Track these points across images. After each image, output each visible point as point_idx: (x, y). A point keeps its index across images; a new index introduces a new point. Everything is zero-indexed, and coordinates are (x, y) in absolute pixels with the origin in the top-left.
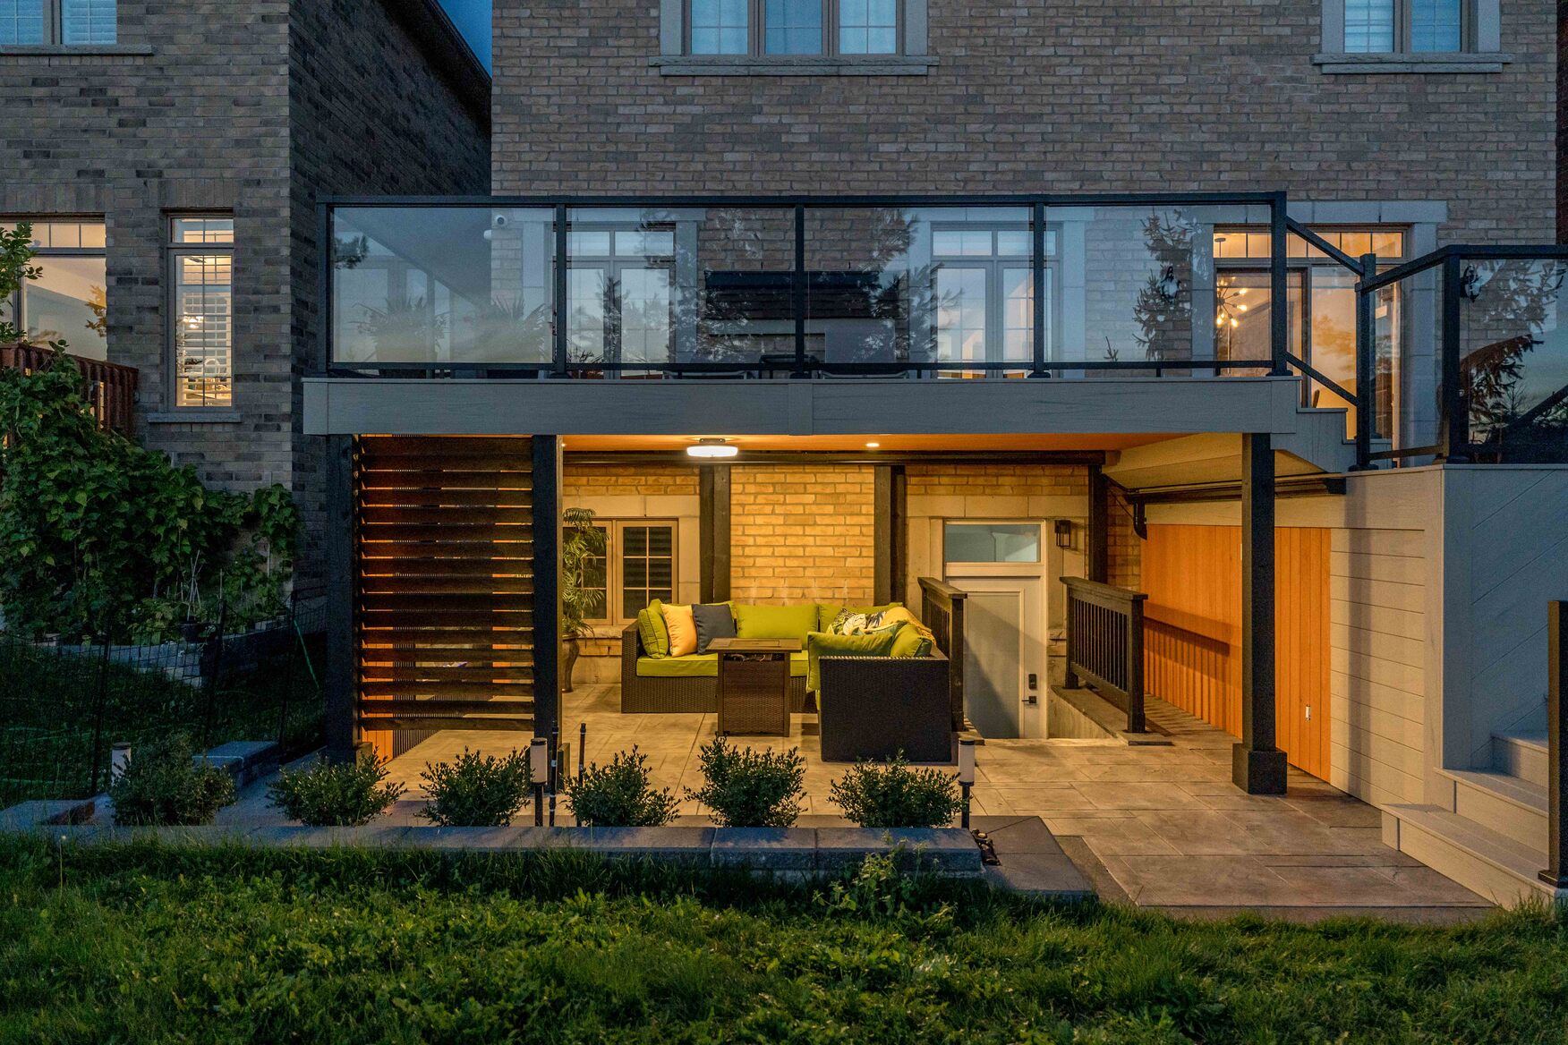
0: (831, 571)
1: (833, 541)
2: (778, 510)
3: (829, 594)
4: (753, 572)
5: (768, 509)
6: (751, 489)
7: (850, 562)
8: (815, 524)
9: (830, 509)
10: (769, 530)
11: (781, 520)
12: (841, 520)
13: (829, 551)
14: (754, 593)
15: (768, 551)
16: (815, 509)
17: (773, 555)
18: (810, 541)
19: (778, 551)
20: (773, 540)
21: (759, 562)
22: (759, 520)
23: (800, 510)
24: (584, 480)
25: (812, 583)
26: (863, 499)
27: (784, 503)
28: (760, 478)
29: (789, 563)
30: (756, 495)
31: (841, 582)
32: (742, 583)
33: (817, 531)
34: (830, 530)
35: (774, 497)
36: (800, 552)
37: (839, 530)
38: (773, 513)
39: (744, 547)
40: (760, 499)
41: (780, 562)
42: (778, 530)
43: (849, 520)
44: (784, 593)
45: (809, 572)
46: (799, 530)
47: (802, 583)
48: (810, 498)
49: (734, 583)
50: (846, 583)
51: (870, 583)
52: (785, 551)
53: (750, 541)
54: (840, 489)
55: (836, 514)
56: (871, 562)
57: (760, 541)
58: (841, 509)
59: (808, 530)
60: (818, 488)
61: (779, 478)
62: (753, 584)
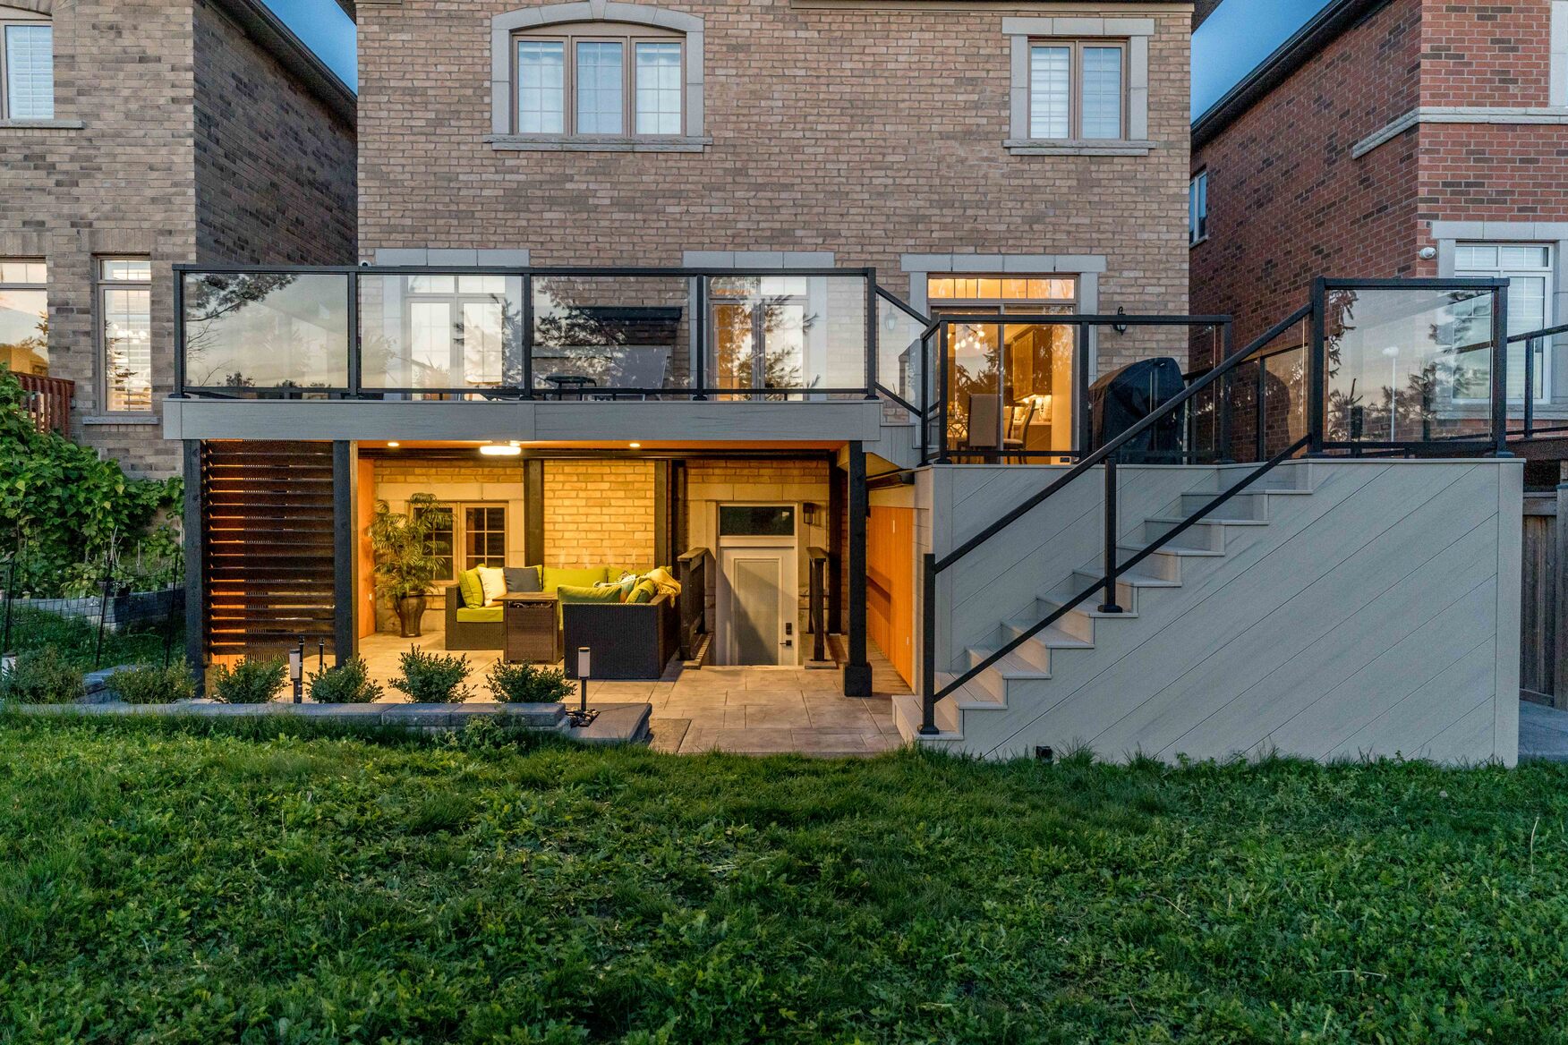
0: (622, 542)
1: (622, 519)
2: (582, 494)
3: (621, 560)
4: (562, 543)
5: (573, 494)
6: (560, 478)
7: (638, 535)
8: (610, 505)
9: (621, 494)
10: (574, 511)
11: (583, 502)
12: (630, 502)
13: (622, 527)
14: (562, 559)
15: (574, 527)
16: (610, 494)
17: (577, 530)
18: (606, 518)
19: (582, 527)
20: (578, 519)
21: (567, 535)
22: (567, 502)
23: (598, 494)
24: (434, 470)
25: (608, 551)
26: (647, 486)
27: (586, 490)
28: (567, 469)
29: (590, 535)
30: (564, 483)
31: (629, 551)
32: (553, 551)
33: (612, 511)
34: (621, 511)
35: (578, 485)
36: (598, 527)
37: (629, 510)
38: (577, 497)
39: (554, 523)
40: (567, 486)
41: (583, 535)
42: (582, 510)
43: (637, 502)
44: (586, 559)
45: (606, 543)
46: (597, 510)
47: (600, 551)
48: (606, 486)
49: (547, 551)
50: (635, 552)
51: (652, 551)
52: (586, 527)
53: (560, 519)
54: (630, 478)
55: (626, 498)
56: (652, 535)
57: (567, 518)
58: (629, 494)
59: (605, 510)
60: (613, 478)
61: (582, 470)
62: (563, 552)
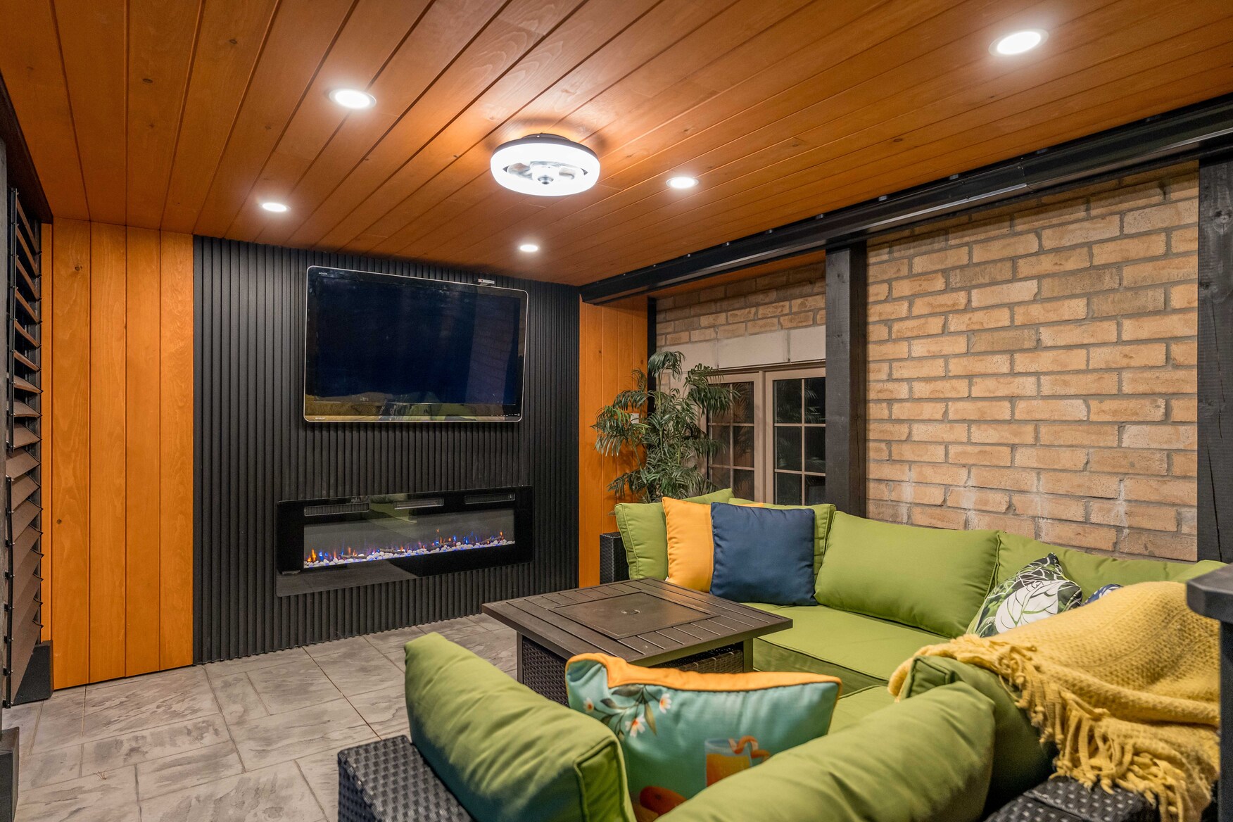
0: (1080, 457)
1: (1088, 384)
2: (956, 323)
3: (1076, 511)
4: (908, 452)
5: (935, 325)
6: (903, 288)
7: (1133, 437)
8: (1038, 346)
9: (1077, 307)
10: (937, 368)
11: (960, 345)
12: (1108, 331)
13: (1077, 410)
14: (908, 493)
15: (935, 410)
16: (1037, 312)
17: (945, 419)
18: (1028, 386)
19: (955, 410)
20: (946, 388)
21: (920, 432)
22: (919, 349)
23: (1003, 318)
25: (1030, 481)
26: (1172, 270)
27: (968, 308)
28: (920, 264)
29: (978, 434)
30: (911, 299)
31: (1107, 486)
32: (887, 471)
33: (1045, 361)
34: (1077, 359)
35: (947, 299)
36: (1004, 411)
37: (1100, 357)
38: (945, 331)
39: (890, 402)
40: (920, 307)
41: (960, 432)
42: (956, 367)
43: (1130, 329)
44: (968, 499)
45: (1022, 457)
46: (1000, 363)
47: (1007, 479)
48: (1025, 290)
49: (874, 471)
50: (1126, 489)
51: (1188, 491)
52: (969, 411)
53: (902, 391)
54: (1102, 255)
55: (1093, 318)
56: (1189, 437)
57: (921, 389)
58: (1104, 305)
59: (1022, 363)
60: (1046, 264)
61: (958, 256)
62: (909, 475)
